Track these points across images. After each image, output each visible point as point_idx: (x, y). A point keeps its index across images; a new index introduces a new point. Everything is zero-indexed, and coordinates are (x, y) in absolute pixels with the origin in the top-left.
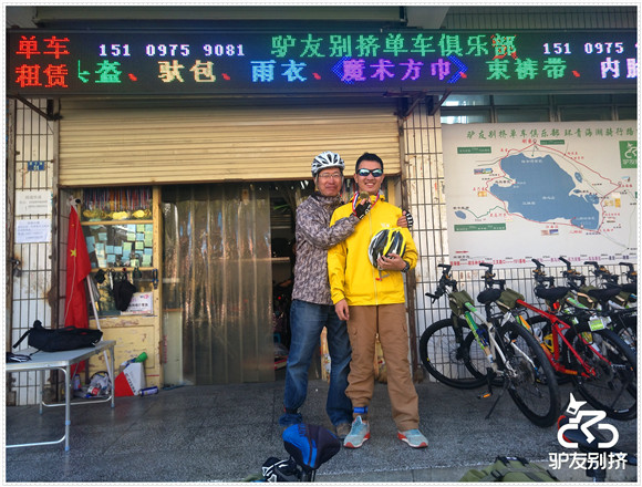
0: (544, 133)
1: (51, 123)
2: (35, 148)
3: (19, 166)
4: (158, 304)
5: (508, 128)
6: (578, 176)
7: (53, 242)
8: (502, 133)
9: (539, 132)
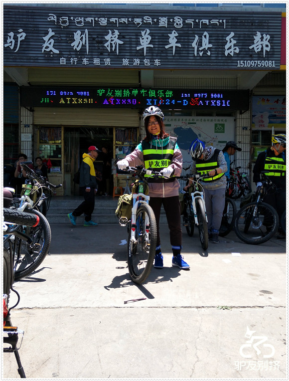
0: (189, 120)
1: (31, 113)
2: (27, 120)
3: (22, 126)
4: (63, 170)
5: (177, 118)
6: (200, 135)
7: (32, 150)
8: (175, 120)
9: (188, 120)
